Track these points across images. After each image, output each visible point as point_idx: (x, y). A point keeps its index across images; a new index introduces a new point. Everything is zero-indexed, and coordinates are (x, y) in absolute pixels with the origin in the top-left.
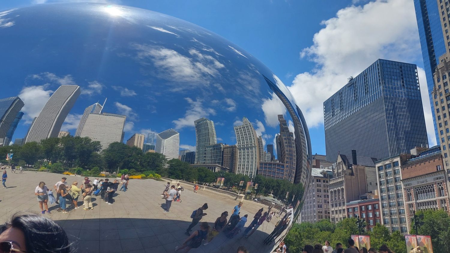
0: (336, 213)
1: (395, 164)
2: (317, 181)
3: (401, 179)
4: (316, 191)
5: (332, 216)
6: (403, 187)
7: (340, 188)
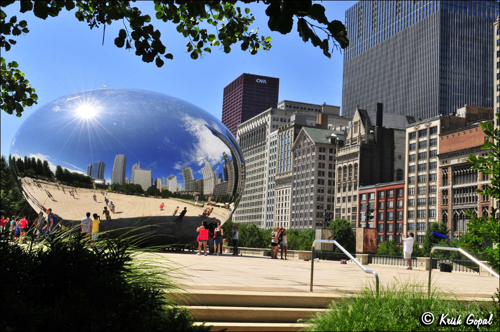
0: (344, 201)
1: (433, 130)
2: (320, 151)
3: (438, 153)
4: (317, 167)
5: (337, 205)
6: (438, 165)
7: (352, 163)
